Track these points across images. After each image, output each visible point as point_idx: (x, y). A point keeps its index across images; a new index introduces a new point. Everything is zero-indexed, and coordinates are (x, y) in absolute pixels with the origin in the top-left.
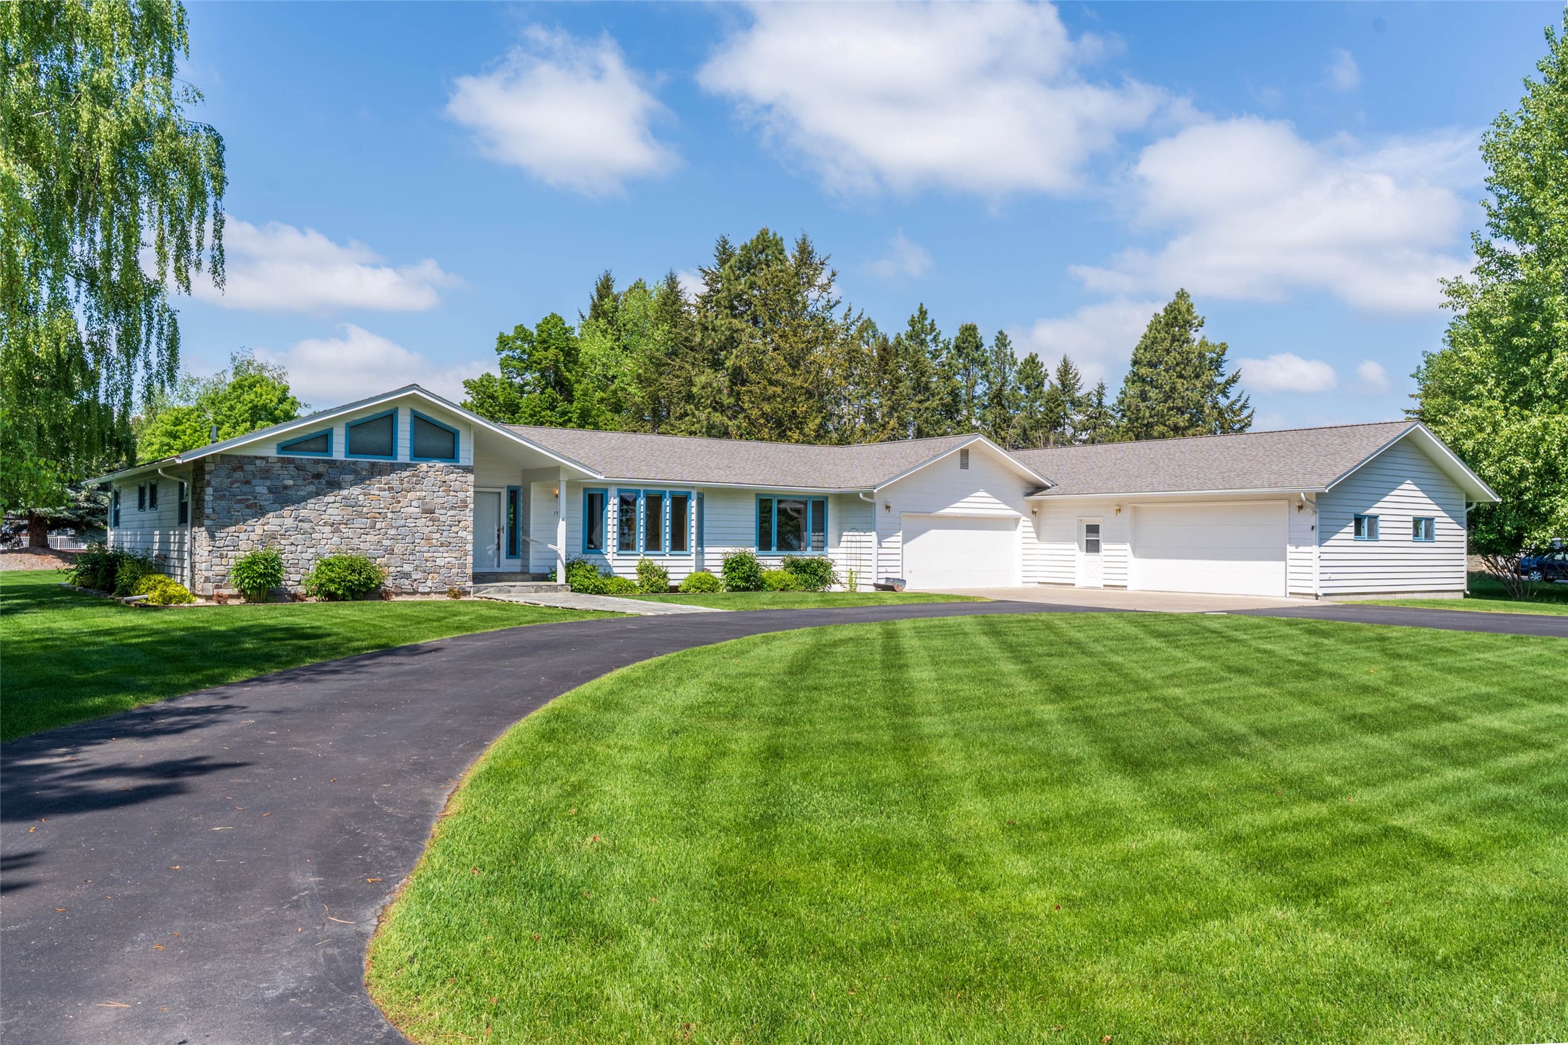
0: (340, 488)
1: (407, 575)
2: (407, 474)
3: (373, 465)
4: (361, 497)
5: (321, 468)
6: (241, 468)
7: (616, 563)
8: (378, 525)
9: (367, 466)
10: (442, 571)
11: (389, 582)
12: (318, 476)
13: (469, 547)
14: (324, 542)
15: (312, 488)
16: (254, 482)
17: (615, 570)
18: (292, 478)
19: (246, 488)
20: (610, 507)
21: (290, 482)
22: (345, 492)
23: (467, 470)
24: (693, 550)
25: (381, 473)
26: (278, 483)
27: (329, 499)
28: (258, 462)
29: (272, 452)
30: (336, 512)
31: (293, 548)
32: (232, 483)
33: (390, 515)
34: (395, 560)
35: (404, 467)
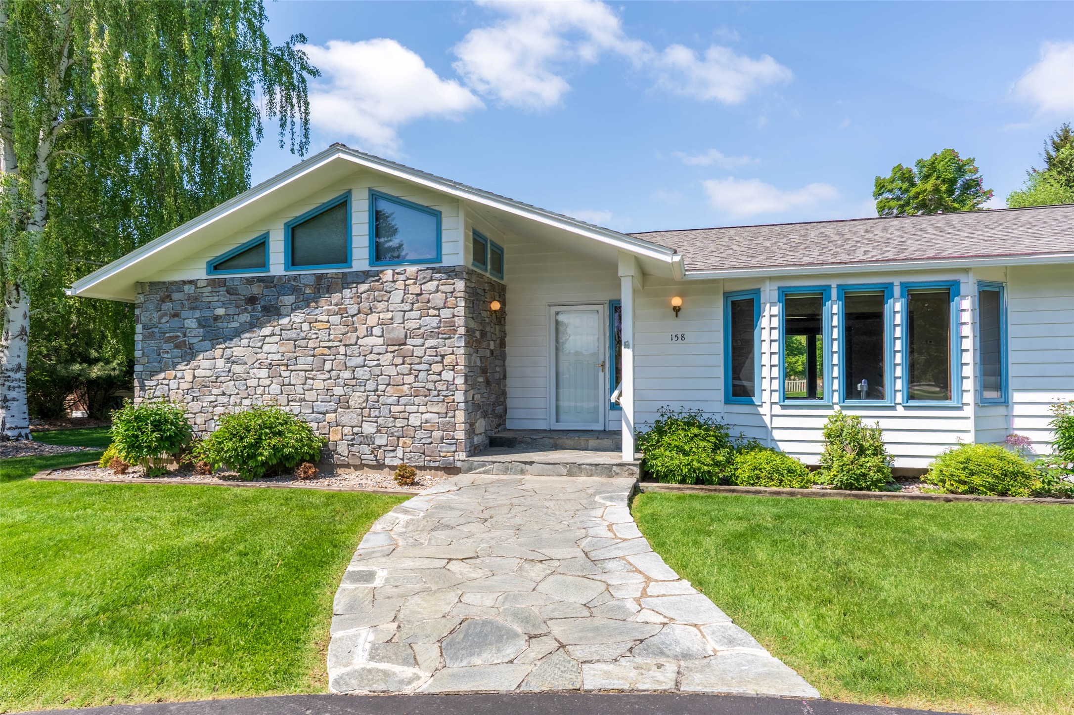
0: (280, 315)
1: (368, 440)
2: (363, 287)
3: (320, 277)
4: (305, 327)
5: (256, 290)
6: (168, 298)
7: (777, 422)
8: (328, 366)
9: (311, 281)
10: (420, 434)
11: (342, 448)
12: (252, 300)
13: (459, 397)
14: (259, 390)
15: (245, 317)
16: (184, 314)
17: (777, 435)
18: (224, 305)
19: (175, 323)
20: (764, 322)
21: (221, 312)
22: (284, 321)
23: (452, 273)
24: (969, 398)
25: (329, 290)
26: (207, 313)
27: (266, 331)
28: (186, 288)
29: (199, 273)
30: (274, 348)
31: (224, 399)
32: (161, 318)
33: (342, 350)
34: (350, 418)
35: (364, 276)
